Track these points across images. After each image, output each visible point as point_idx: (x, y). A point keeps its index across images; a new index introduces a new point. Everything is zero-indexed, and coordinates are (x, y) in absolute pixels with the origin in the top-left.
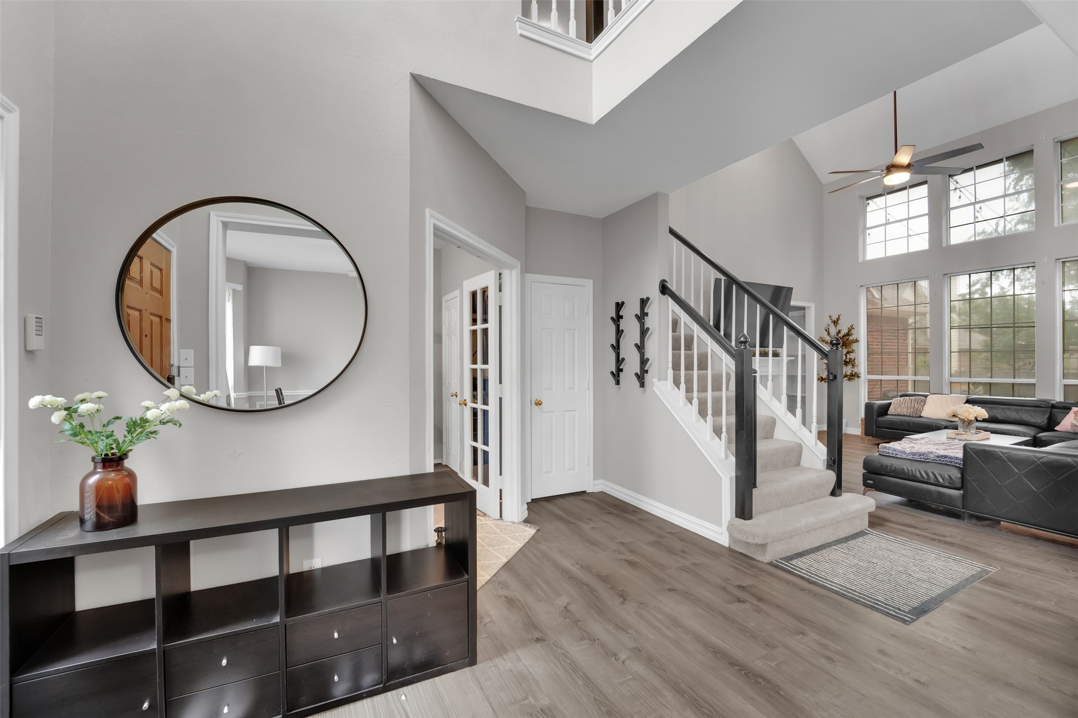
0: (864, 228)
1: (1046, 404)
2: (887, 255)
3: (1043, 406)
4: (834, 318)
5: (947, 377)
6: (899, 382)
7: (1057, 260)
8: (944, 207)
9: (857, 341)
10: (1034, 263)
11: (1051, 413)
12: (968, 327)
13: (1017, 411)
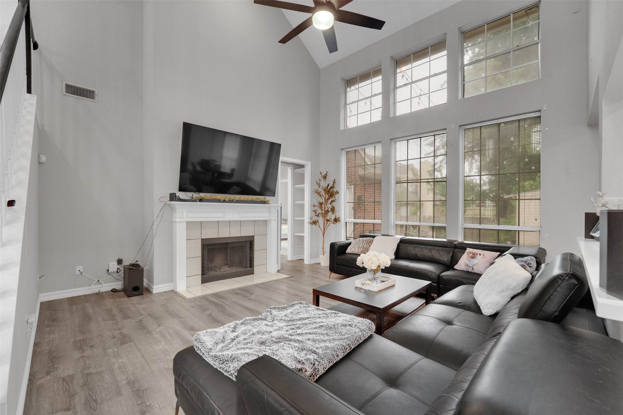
0: (345, 104)
1: (450, 245)
2: (358, 125)
3: (449, 246)
4: (324, 174)
5: (393, 221)
6: (365, 224)
7: (460, 126)
8: (392, 87)
9: (338, 192)
10: (446, 129)
11: (453, 252)
12: (406, 182)
13: (430, 250)
